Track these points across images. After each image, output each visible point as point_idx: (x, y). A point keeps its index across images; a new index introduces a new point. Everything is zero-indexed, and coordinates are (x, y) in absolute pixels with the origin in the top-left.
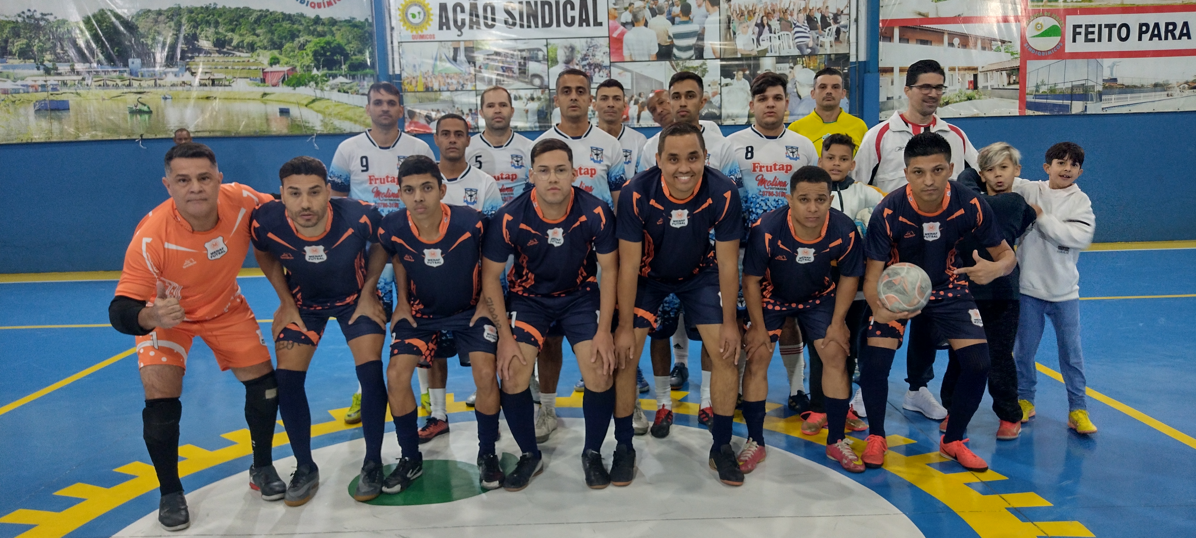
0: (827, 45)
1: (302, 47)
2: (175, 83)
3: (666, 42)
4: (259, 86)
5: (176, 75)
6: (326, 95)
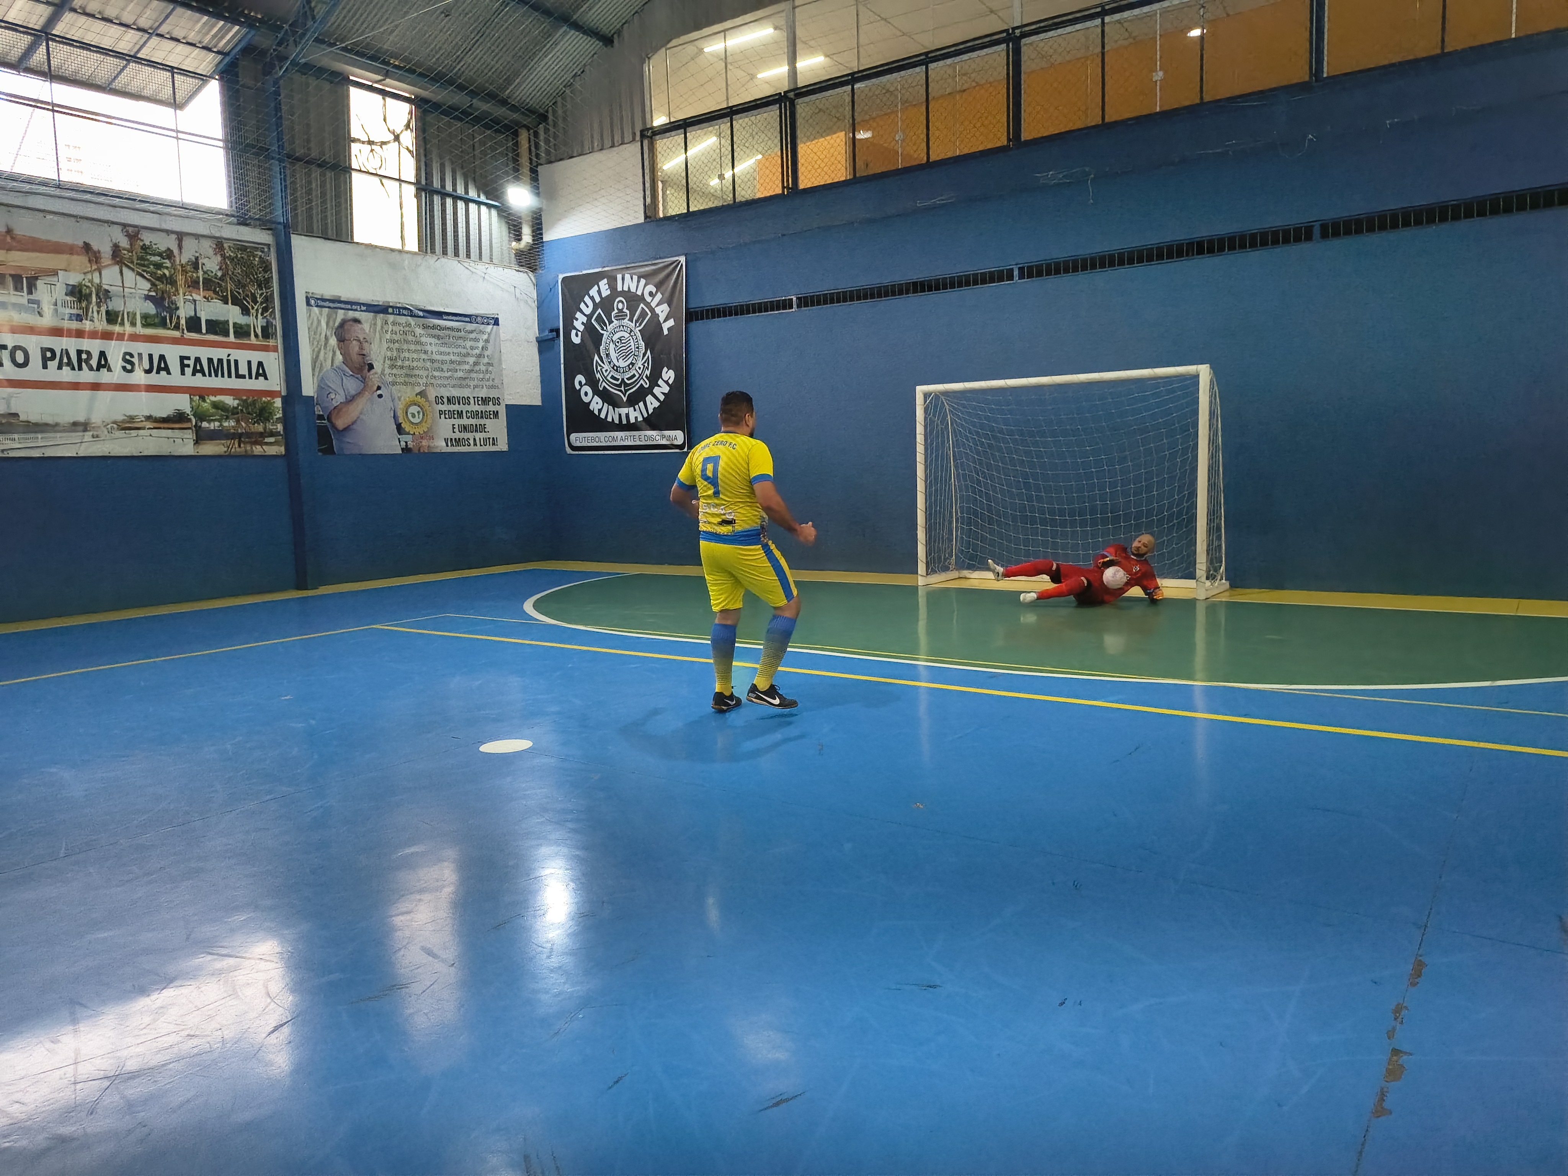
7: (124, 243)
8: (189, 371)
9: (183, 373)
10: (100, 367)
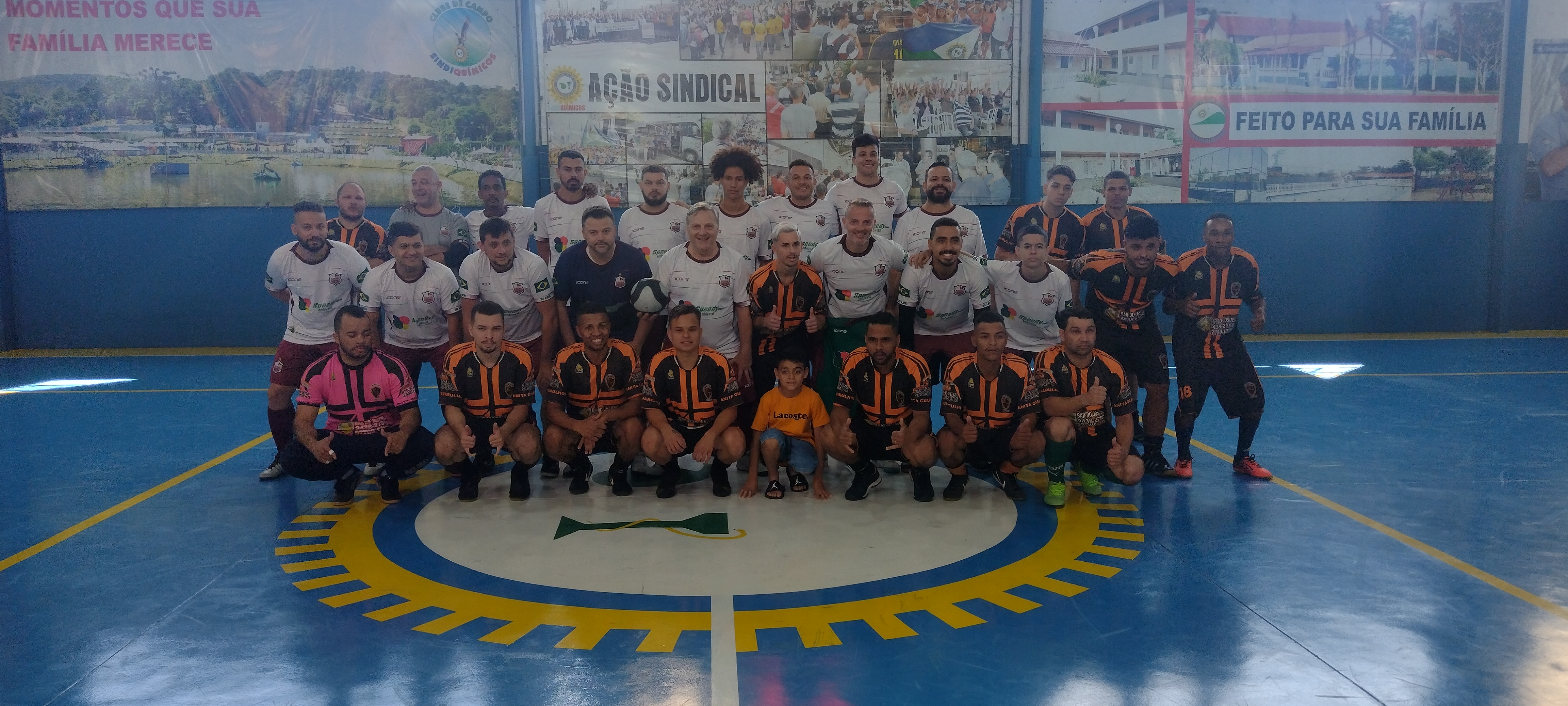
0: (989, 128)
1: (445, 115)
2: (307, 149)
3: (825, 119)
4: (396, 155)
5: (308, 141)
6: (468, 165)
7: (1377, 16)
8: (1416, 125)
9: (1411, 128)
10: (1345, 125)
